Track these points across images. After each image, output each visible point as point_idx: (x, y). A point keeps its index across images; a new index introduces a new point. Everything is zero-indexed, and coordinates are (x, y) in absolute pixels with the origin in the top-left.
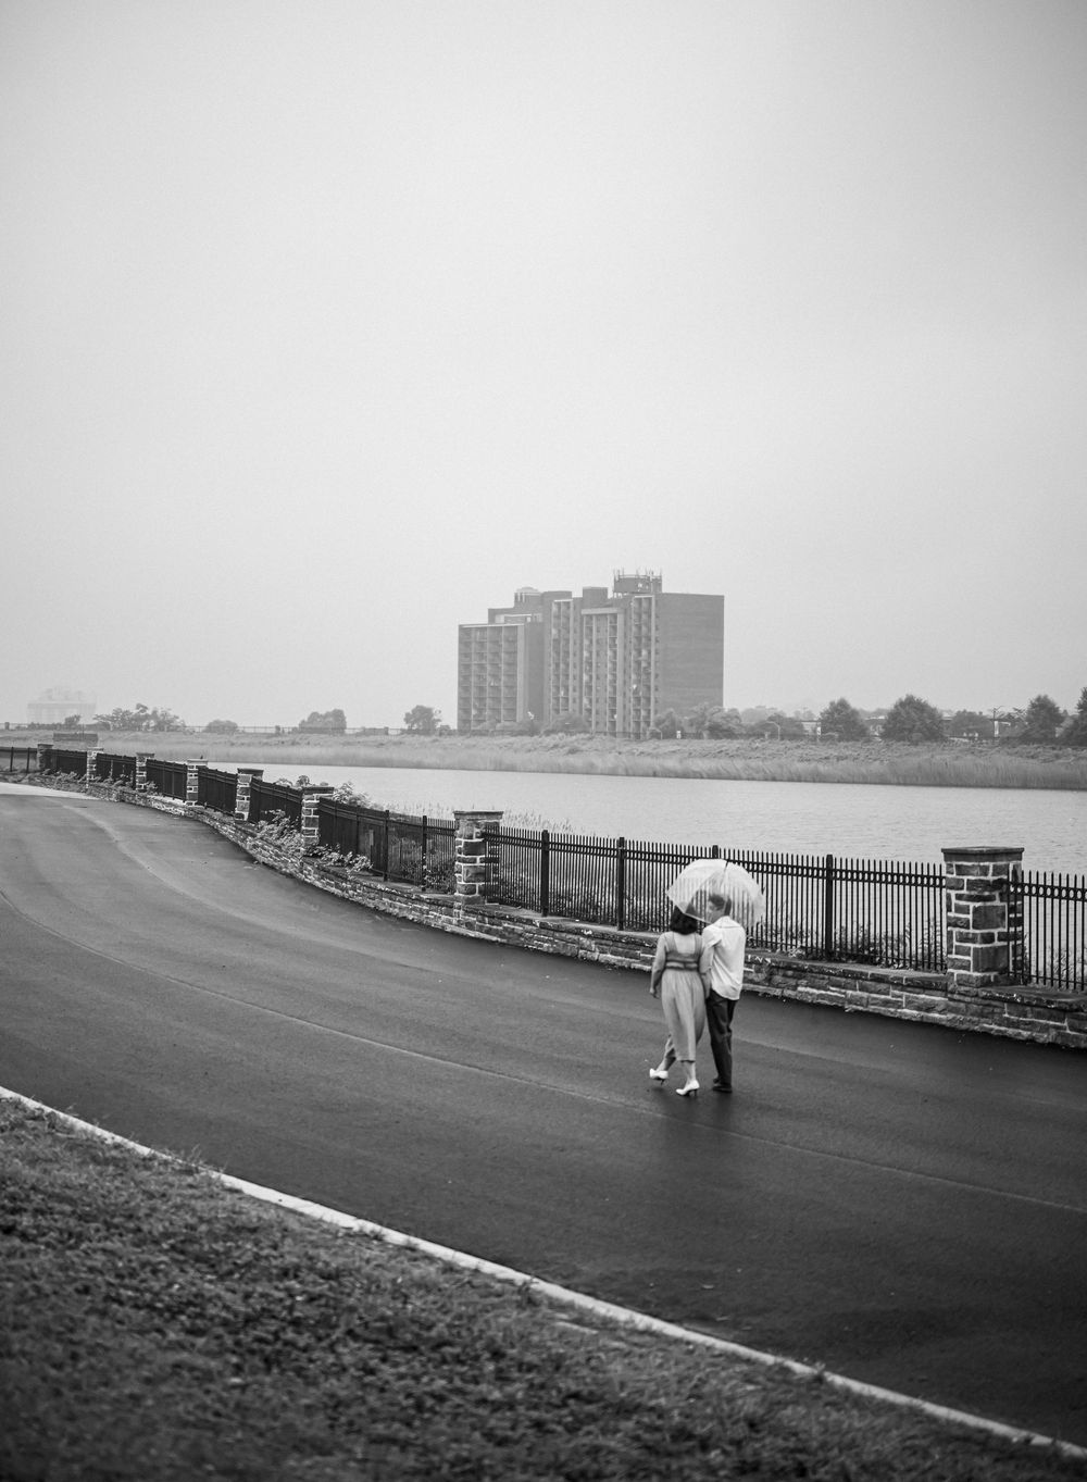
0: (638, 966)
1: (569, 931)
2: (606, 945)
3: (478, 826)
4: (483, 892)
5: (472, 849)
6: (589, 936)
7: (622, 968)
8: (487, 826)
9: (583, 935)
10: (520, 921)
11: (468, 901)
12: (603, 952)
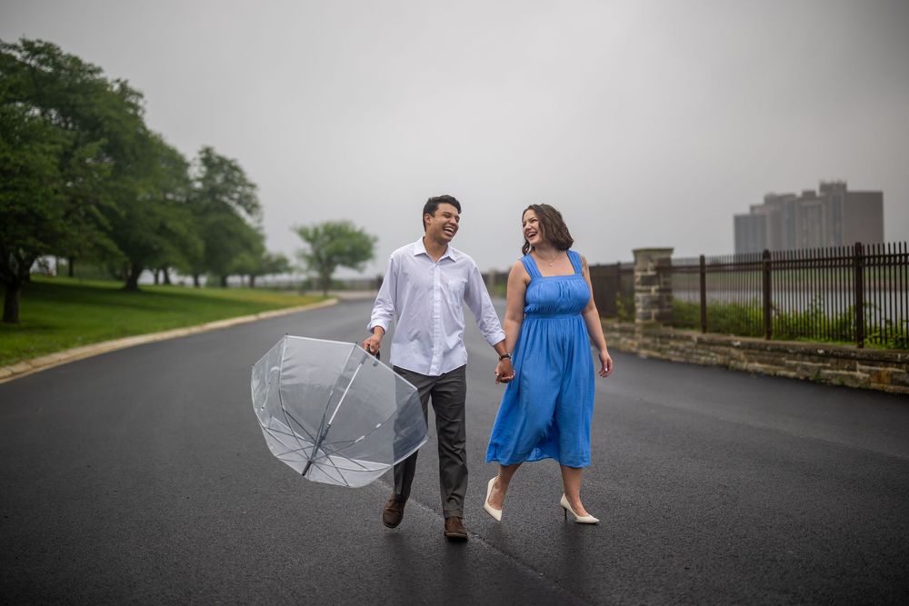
0: (783, 372)
1: (721, 344)
2: (754, 354)
3: (652, 261)
4: (660, 318)
5: (647, 281)
6: (738, 347)
7: (768, 376)
8: (660, 261)
9: (733, 346)
10: (681, 339)
11: (646, 326)
12: (751, 361)
